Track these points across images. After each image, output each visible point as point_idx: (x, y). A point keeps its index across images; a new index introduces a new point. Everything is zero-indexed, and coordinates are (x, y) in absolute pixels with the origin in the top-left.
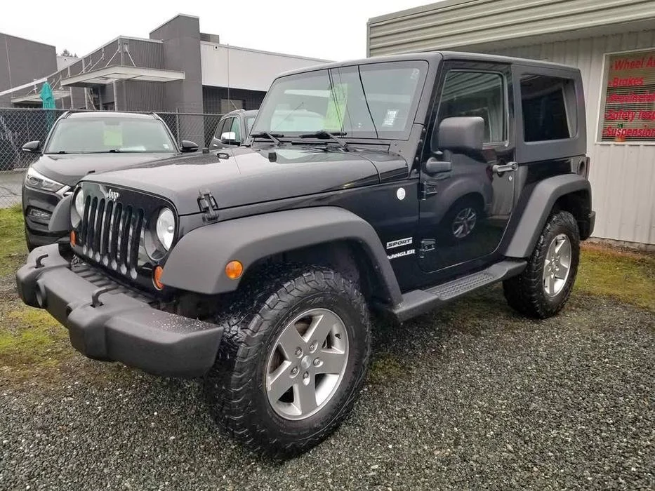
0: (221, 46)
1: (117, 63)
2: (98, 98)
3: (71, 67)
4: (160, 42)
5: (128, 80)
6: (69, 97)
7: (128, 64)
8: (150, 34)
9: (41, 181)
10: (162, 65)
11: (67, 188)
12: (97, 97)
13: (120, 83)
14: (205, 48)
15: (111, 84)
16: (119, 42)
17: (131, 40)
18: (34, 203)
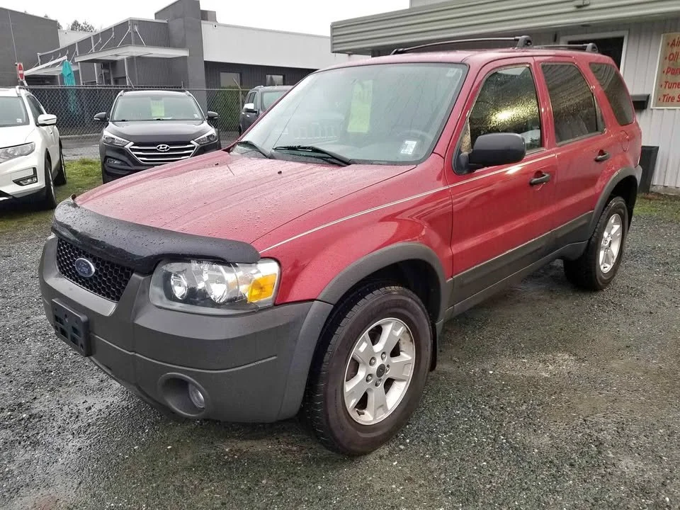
0: (220, 25)
1: (127, 42)
2: (109, 73)
3: (78, 43)
4: (165, 22)
5: (139, 57)
6: (78, 71)
7: (138, 43)
8: (156, 14)
9: (114, 139)
10: (168, 44)
11: (132, 143)
12: (107, 71)
13: (131, 60)
14: (206, 27)
15: (123, 60)
16: (129, 23)
17: (140, 21)
18: (109, 153)
